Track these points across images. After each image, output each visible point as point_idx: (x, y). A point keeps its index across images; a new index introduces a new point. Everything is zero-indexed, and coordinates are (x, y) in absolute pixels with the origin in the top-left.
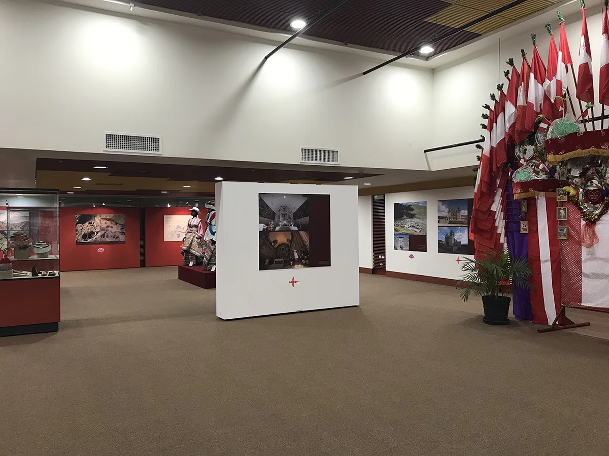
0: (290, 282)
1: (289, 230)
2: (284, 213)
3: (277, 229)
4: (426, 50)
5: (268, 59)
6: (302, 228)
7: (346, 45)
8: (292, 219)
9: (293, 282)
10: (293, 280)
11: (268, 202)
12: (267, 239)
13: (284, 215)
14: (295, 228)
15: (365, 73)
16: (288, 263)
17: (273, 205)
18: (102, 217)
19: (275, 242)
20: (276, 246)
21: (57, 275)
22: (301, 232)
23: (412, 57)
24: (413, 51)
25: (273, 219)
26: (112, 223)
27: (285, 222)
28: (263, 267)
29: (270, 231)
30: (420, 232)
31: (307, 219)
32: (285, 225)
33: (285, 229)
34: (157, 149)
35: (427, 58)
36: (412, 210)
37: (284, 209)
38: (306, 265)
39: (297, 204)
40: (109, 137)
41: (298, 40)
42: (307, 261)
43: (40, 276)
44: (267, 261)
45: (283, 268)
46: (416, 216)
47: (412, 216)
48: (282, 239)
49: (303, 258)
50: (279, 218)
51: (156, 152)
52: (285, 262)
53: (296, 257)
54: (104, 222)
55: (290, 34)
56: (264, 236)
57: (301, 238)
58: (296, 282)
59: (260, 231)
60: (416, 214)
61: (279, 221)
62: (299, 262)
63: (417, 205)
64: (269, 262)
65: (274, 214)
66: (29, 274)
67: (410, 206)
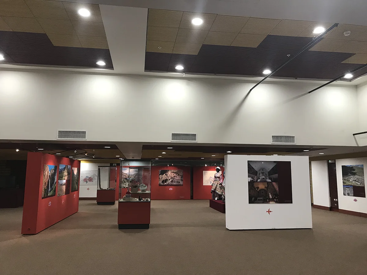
0: (267, 212)
1: (266, 181)
2: (262, 172)
3: (259, 180)
4: (349, 76)
5: (252, 90)
6: (274, 180)
7: (296, 79)
8: (268, 175)
9: (269, 212)
10: (269, 210)
11: (253, 166)
12: (253, 185)
13: (263, 173)
14: (270, 181)
15: (309, 92)
16: (266, 200)
17: (256, 167)
18: (172, 171)
19: (258, 188)
20: (258, 190)
21: (149, 201)
22: (274, 183)
23: (340, 81)
24: (340, 77)
25: (256, 175)
26: (176, 175)
27: (263, 177)
28: (251, 202)
29: (255, 182)
30: (360, 184)
31: (277, 175)
32: (263, 179)
33: (263, 181)
34: (195, 140)
35: (350, 80)
36: (354, 170)
37: (263, 169)
38: (277, 202)
39: (271, 167)
40: (173, 135)
41: (268, 79)
42: (277, 200)
43: (142, 200)
44: (253, 198)
45: (263, 203)
46: (357, 174)
47: (354, 174)
48: (261, 186)
49: (275, 198)
50: (260, 175)
51: (195, 141)
52: (264, 200)
53: (271, 197)
54: (173, 174)
55: (263, 77)
56: (251, 185)
57: (273, 186)
58: (271, 212)
59: (248, 182)
60: (357, 173)
61: (260, 176)
62: (272, 200)
63: (357, 166)
64: (254, 199)
65: (257, 172)
66: (138, 200)
67: (352, 167)
